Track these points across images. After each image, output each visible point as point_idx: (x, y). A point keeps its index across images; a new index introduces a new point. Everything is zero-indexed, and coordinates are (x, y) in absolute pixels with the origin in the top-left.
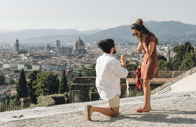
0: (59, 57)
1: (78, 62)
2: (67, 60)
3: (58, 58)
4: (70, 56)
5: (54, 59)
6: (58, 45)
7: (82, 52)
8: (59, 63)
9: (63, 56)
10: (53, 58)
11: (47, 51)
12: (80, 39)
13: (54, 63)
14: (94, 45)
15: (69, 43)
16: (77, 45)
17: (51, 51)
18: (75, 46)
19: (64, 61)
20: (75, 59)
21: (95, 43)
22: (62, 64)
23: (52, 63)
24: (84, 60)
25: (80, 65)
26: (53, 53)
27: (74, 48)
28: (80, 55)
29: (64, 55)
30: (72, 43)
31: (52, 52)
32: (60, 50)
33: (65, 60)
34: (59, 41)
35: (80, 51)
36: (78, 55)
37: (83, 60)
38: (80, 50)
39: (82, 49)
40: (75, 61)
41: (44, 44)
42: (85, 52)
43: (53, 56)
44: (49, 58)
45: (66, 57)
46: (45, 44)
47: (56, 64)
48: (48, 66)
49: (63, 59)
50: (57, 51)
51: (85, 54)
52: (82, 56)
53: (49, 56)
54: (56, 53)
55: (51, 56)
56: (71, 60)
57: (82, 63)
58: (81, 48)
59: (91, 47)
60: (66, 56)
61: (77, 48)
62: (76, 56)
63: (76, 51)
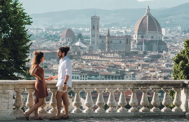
0: (101, 57)
1: (152, 69)
2: (123, 65)
3: (98, 58)
4: (128, 55)
5: (88, 61)
6: (96, 27)
7: (155, 46)
8: (105, 70)
9: (109, 55)
10: (86, 58)
11: (67, 43)
12: (149, 14)
13: (91, 69)
14: (179, 34)
15: (114, 29)
16: (142, 30)
17: (78, 44)
18: (136, 32)
19: (115, 66)
20: (142, 62)
21: (179, 28)
22: (113, 73)
23: (87, 70)
24: (167, 65)
25: (159, 75)
26: (82, 48)
27: (135, 37)
28: (153, 53)
29: (113, 53)
31: (79, 46)
32: (100, 41)
33: (116, 63)
34: (98, 19)
35: (149, 45)
36: (145, 53)
37: (164, 65)
38: (151, 41)
39: (154, 39)
40: (143, 66)
41: (54, 30)
42: (162, 47)
43: (85, 54)
44: (76, 60)
45: (117, 58)
46: (56, 30)
47: (97, 73)
48: (77, 76)
49: (111, 60)
50: (93, 42)
51: (164, 52)
52: (159, 57)
53: (76, 53)
54: (90, 47)
55: (79, 53)
56: (133, 65)
57: (163, 71)
58: (152, 37)
59: (173, 38)
60: (117, 55)
61: (142, 37)
62: (143, 56)
63: (140, 43)
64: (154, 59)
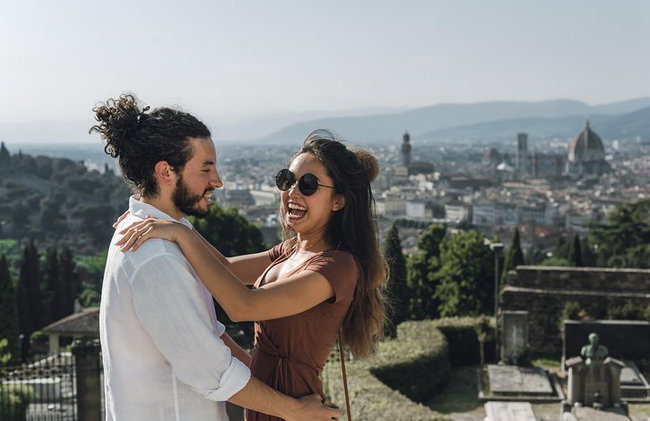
0: (525, 183)
1: (582, 199)
2: (549, 193)
3: (522, 185)
5: (509, 189)
6: (523, 146)
7: (596, 168)
8: (524, 202)
9: (535, 181)
10: (508, 185)
11: (490, 165)
12: (588, 129)
13: (508, 201)
14: (636, 147)
16: (579, 149)
17: (501, 167)
18: (573, 151)
19: (540, 196)
20: (574, 190)
22: (533, 205)
23: (503, 201)
24: (601, 194)
26: (506, 172)
27: (571, 157)
28: (590, 177)
29: (540, 178)
30: (565, 141)
31: (504, 170)
32: (528, 162)
33: (541, 192)
34: (526, 136)
35: (589, 166)
36: (581, 177)
37: (597, 194)
38: (590, 161)
39: (594, 159)
40: (572, 195)
41: (482, 146)
42: (604, 168)
43: (507, 181)
44: (495, 187)
45: (544, 185)
46: (485, 146)
47: (515, 205)
49: (537, 188)
50: (520, 164)
51: (605, 175)
52: (596, 181)
53: (496, 180)
54: (516, 170)
55: (500, 179)
56: (560, 194)
57: (595, 201)
58: (592, 157)
59: (626, 153)
60: (544, 181)
61: (580, 156)
62: (576, 181)
63: (575, 165)
64: (590, 184)
